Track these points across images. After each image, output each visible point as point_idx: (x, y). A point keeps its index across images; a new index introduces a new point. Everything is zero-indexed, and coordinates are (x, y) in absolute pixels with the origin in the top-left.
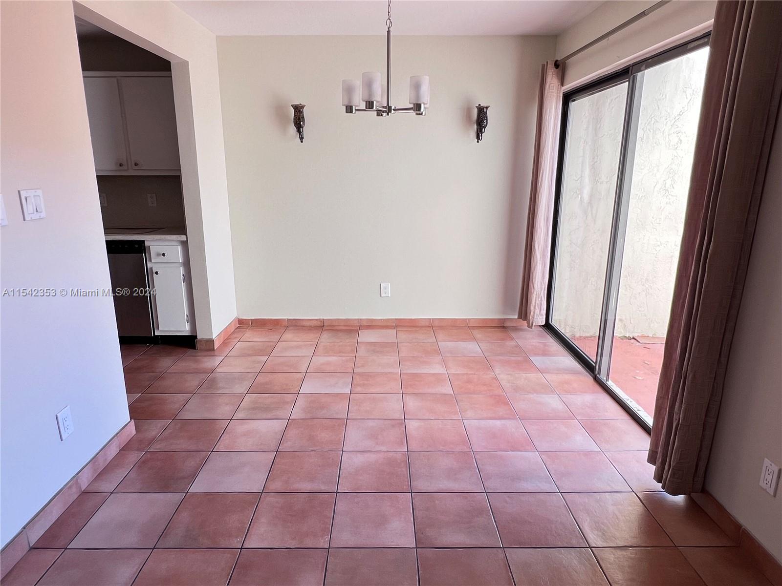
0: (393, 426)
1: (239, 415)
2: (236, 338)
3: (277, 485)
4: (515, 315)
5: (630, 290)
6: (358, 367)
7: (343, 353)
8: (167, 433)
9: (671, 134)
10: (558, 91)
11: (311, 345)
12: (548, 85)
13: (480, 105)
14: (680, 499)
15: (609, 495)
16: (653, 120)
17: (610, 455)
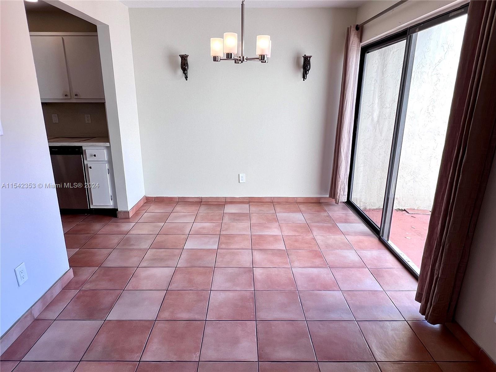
0: (245, 272)
1: (144, 264)
2: (144, 210)
3: (166, 315)
4: (327, 195)
5: (403, 179)
6: (223, 231)
7: (214, 220)
8: (94, 277)
9: (433, 75)
10: (358, 46)
11: (193, 215)
12: (351, 42)
13: (305, 55)
14: (437, 326)
15: (389, 323)
16: (421, 66)
17: (390, 294)
